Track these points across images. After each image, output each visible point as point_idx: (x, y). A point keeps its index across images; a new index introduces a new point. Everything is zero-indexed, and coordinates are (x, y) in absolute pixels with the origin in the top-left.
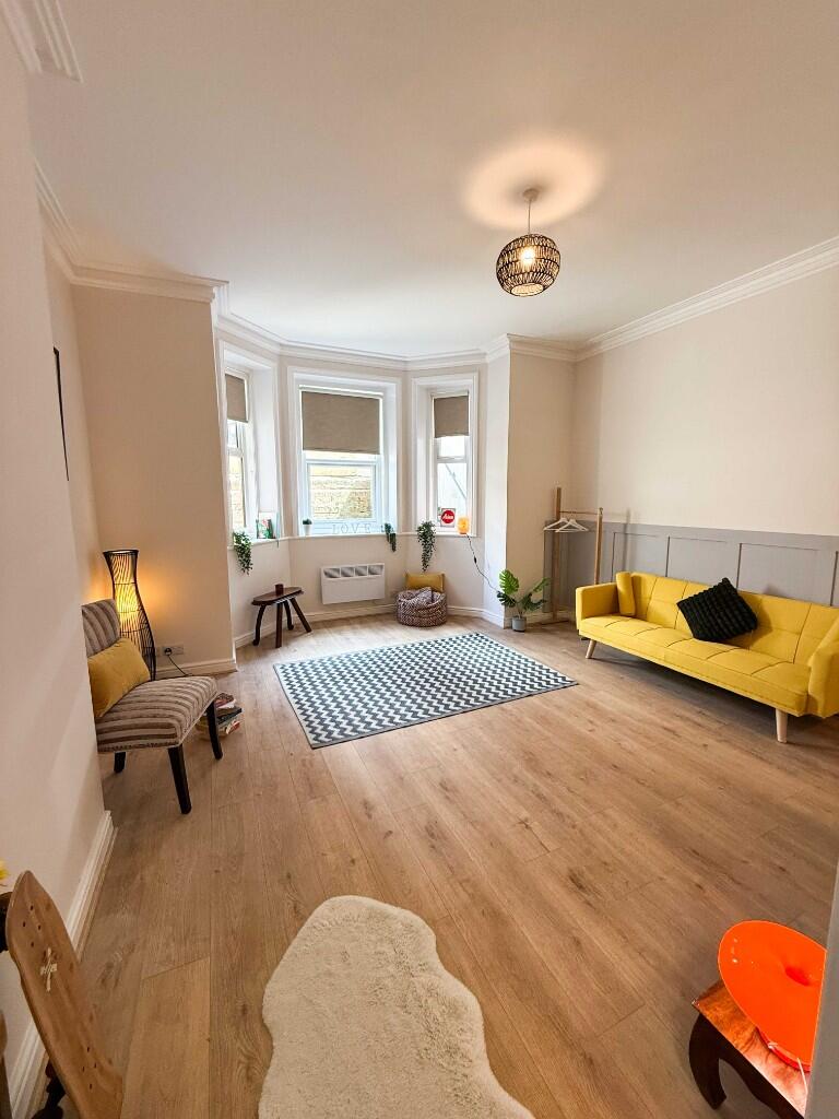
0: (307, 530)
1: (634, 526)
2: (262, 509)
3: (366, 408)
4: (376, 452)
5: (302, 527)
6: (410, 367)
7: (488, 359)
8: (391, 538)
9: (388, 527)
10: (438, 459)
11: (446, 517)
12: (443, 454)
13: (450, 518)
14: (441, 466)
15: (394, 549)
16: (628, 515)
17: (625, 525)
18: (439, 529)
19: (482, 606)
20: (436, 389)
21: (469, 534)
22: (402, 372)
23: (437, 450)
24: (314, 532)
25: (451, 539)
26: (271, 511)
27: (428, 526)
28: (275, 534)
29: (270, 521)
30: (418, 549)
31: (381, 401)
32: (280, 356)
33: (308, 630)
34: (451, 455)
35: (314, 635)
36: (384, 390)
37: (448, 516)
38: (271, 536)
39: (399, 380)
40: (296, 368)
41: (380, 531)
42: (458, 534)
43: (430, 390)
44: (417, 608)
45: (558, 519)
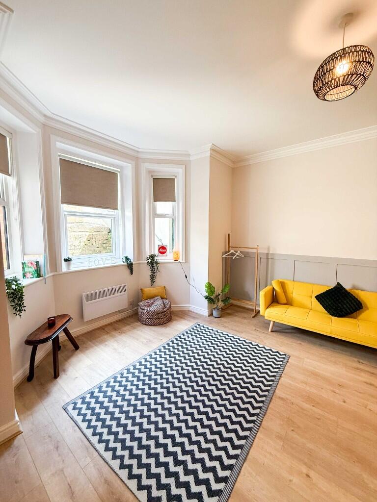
0: (68, 266)
1: (273, 254)
2: (27, 251)
3: (109, 177)
4: (115, 208)
5: (64, 264)
6: (140, 155)
7: (191, 158)
8: (130, 266)
9: (127, 259)
10: (156, 215)
11: (161, 250)
12: (158, 212)
13: (164, 251)
14: (157, 219)
15: (132, 273)
16: (269, 249)
17: (267, 254)
18: (161, 259)
19: (189, 303)
20: (154, 172)
21: (180, 260)
22: (135, 158)
23: (155, 209)
24: (74, 267)
25: (169, 265)
26: (38, 253)
27: (153, 257)
28: (42, 273)
29: (37, 263)
30: (147, 272)
31: (119, 174)
32: (44, 125)
33: (77, 347)
34: (164, 213)
35: (82, 351)
36: (121, 167)
37: (163, 250)
38: (39, 275)
39: (134, 163)
40: (59, 139)
41: (121, 262)
42: (173, 261)
43: (150, 172)
44: (156, 313)
45: (229, 251)
